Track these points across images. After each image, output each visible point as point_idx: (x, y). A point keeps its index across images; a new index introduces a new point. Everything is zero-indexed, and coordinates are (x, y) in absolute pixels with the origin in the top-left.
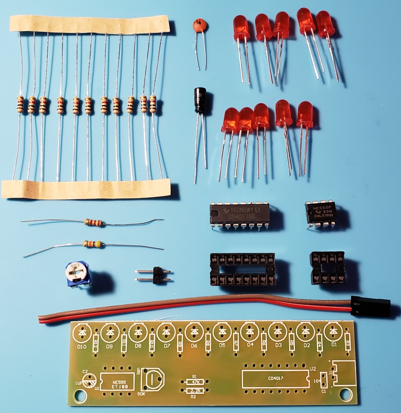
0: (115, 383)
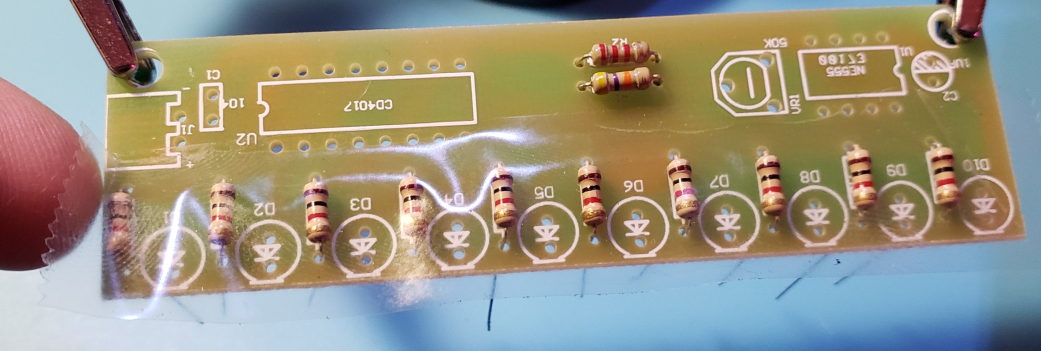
0: (858, 68)
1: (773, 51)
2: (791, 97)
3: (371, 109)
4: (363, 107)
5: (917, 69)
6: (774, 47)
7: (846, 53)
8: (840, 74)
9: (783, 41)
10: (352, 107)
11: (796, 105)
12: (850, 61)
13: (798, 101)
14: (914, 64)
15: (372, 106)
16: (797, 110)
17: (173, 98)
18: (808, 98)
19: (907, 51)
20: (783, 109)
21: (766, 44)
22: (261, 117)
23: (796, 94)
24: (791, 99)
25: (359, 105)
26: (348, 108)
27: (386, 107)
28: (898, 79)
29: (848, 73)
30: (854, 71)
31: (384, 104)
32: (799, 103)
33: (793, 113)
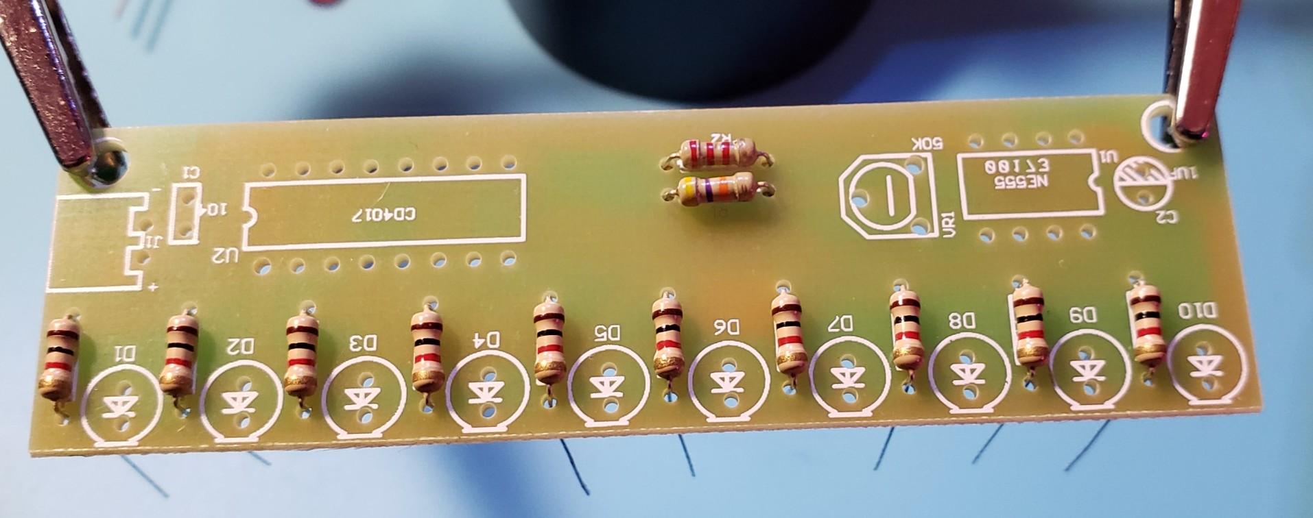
0: (1039, 178)
1: (923, 155)
2: (944, 215)
3: (387, 219)
4: (377, 217)
5: (1122, 179)
6: (925, 148)
7: (1023, 160)
8: (1013, 185)
9: (938, 142)
10: (363, 216)
11: (949, 226)
12: (1030, 168)
13: (953, 220)
14: (1119, 173)
15: (388, 216)
16: (950, 233)
17: (139, 201)
18: (966, 217)
19: (1109, 156)
20: (933, 231)
21: (915, 144)
22: (246, 227)
23: (950, 212)
24: (943, 218)
25: (372, 214)
26: (357, 218)
27: (407, 218)
28: (1095, 193)
29: (1023, 185)
30: (1034, 181)
31: (405, 212)
32: (953, 224)
33: (945, 236)
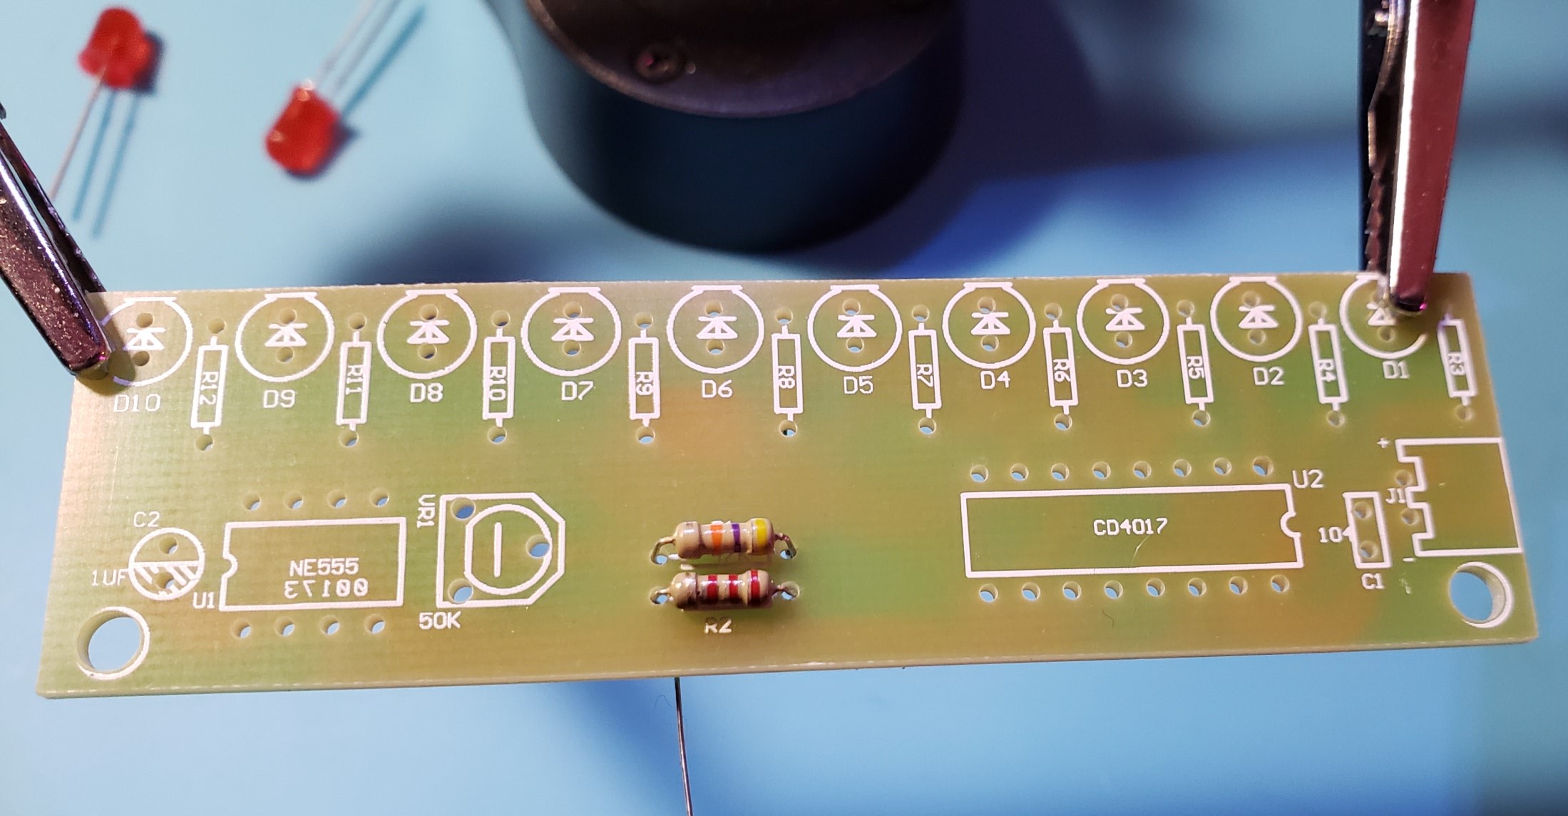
0: (300, 573)
1: (447, 605)
2: (431, 523)
3: (1127, 521)
6: (443, 614)
8: (336, 562)
9: (426, 623)
10: (1155, 525)
11: (425, 510)
12: (309, 585)
14: (195, 579)
15: (1126, 525)
16: (426, 500)
17: (1425, 545)
18: (402, 521)
19: (203, 602)
20: (448, 503)
21: (458, 619)
22: (1291, 513)
23: (421, 527)
24: (433, 519)
25: (1142, 527)
27: (1104, 523)
28: (232, 551)
29: (322, 563)
30: (307, 567)
31: (1106, 529)
32: (420, 512)
33: (433, 496)
